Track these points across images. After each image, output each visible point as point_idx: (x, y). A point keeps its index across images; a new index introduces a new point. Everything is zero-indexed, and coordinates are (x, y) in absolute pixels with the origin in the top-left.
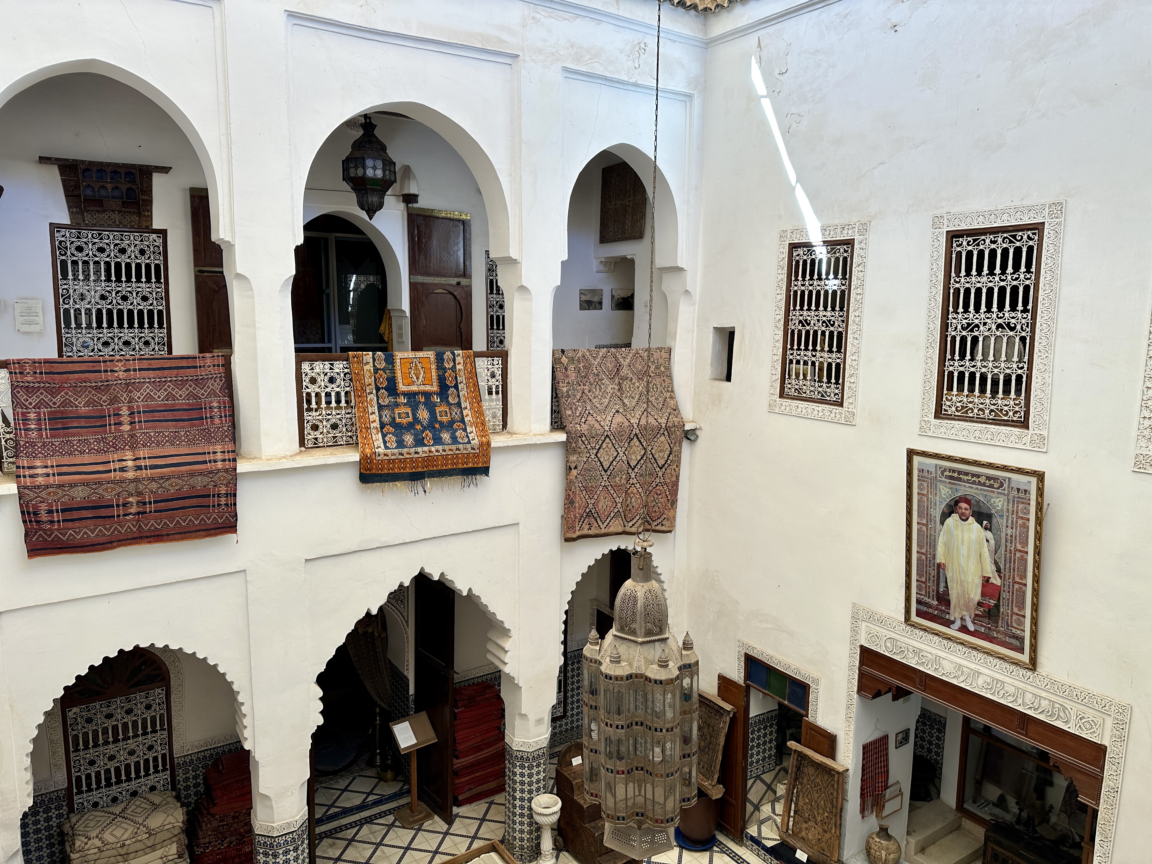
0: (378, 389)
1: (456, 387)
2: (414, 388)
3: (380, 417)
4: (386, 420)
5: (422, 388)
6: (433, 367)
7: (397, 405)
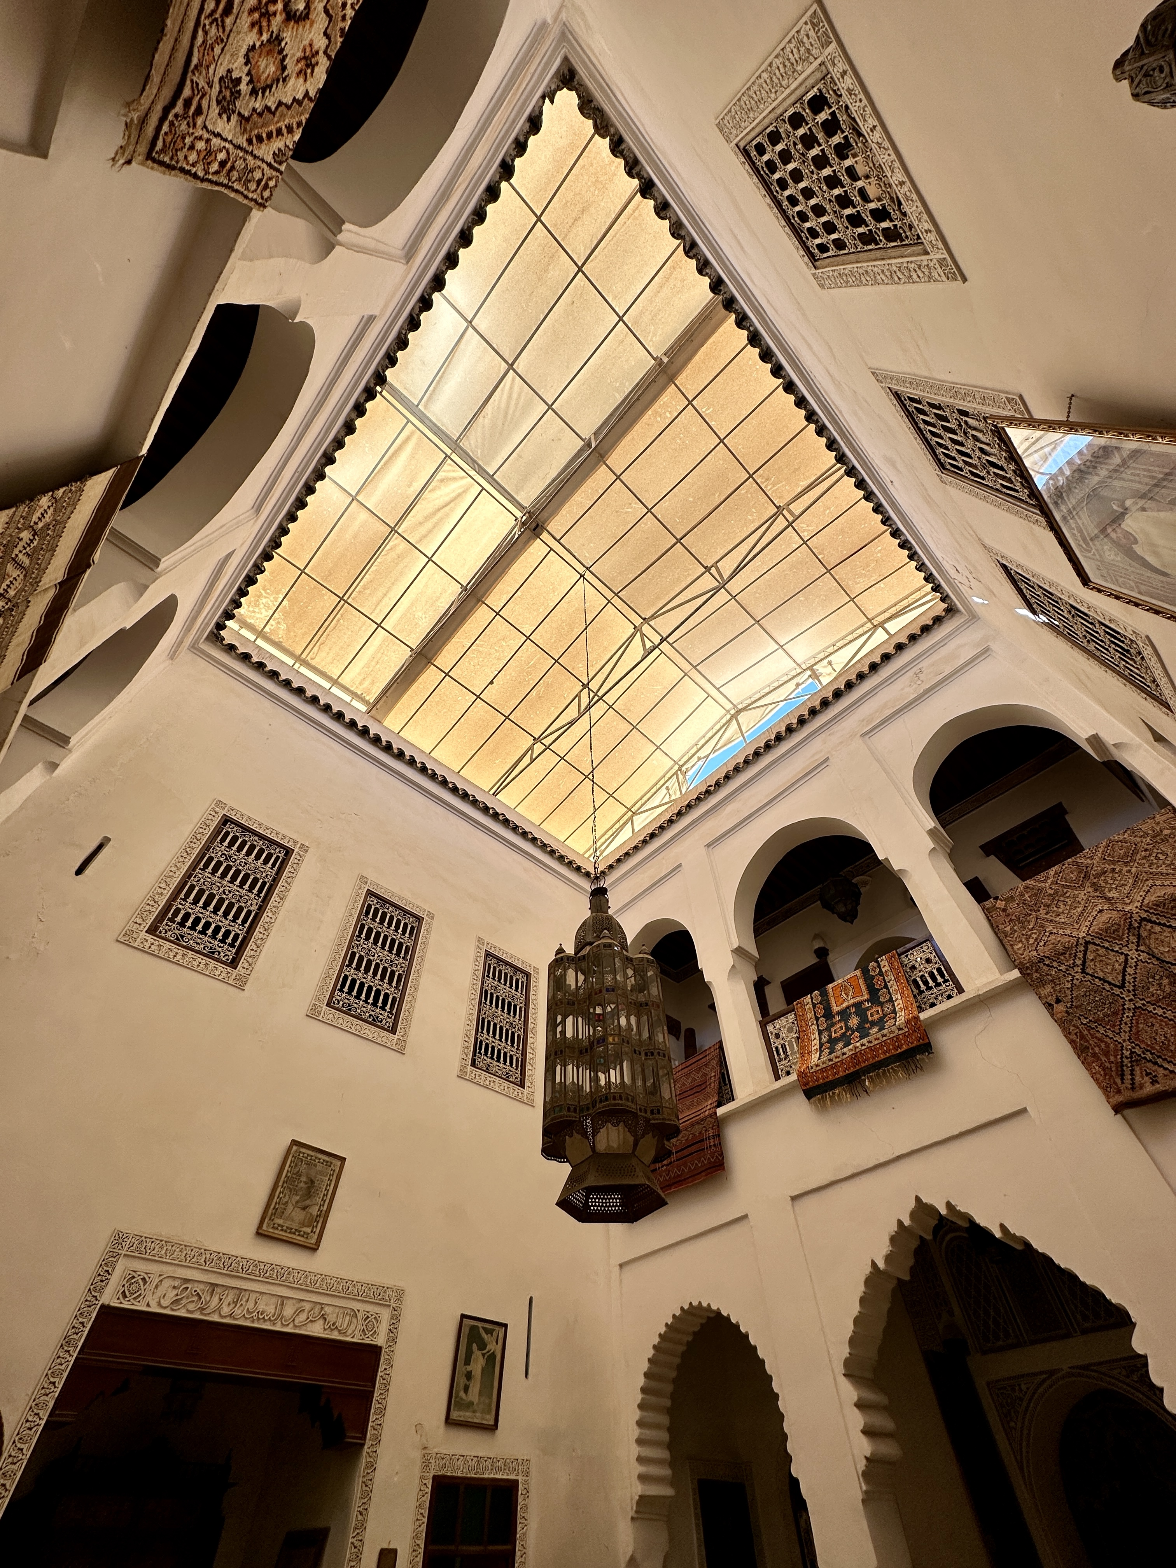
0: (817, 1019)
1: (886, 987)
2: (845, 1005)
3: (820, 1039)
4: (824, 1040)
5: (852, 1001)
6: (861, 981)
7: (833, 1024)
